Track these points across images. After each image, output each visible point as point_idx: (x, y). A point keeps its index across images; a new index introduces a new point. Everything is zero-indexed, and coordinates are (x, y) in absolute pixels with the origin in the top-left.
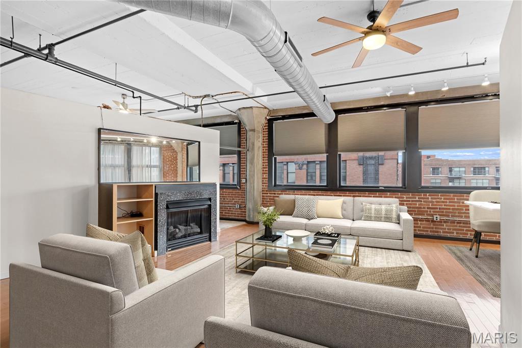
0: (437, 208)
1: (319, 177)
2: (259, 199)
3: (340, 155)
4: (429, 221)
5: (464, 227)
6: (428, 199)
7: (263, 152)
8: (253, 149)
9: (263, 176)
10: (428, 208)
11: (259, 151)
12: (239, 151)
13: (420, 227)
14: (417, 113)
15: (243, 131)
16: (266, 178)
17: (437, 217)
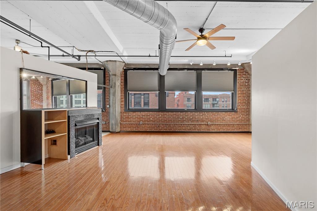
0: (209, 119)
1: (133, 103)
2: (119, 118)
3: (166, 92)
4: (206, 125)
5: (219, 127)
6: (206, 114)
7: (121, 89)
8: (115, 86)
9: (121, 103)
10: (206, 119)
11: (118, 88)
12: (104, 87)
13: (202, 128)
14: (201, 74)
15: (107, 75)
16: (123, 105)
17: (209, 123)
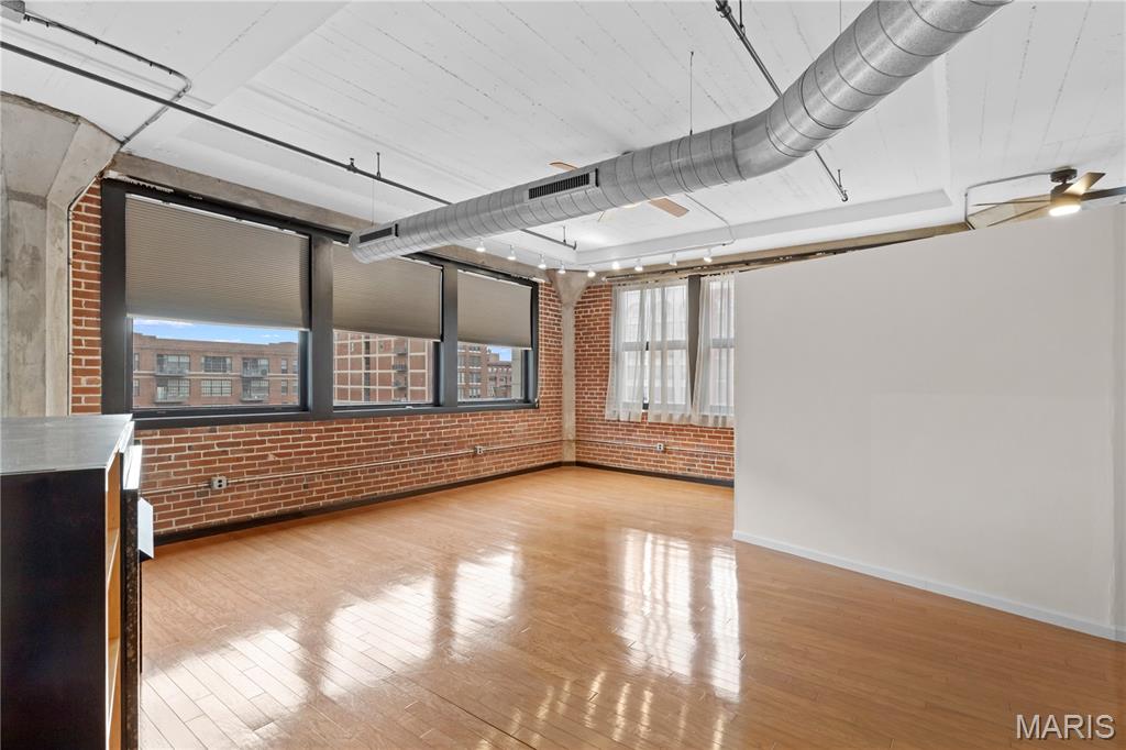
0: (478, 435)
3: (331, 335)
4: (470, 457)
5: (502, 458)
6: (468, 421)
7: (76, 294)
9: (77, 381)
10: (469, 436)
11: (56, 285)
13: (460, 469)
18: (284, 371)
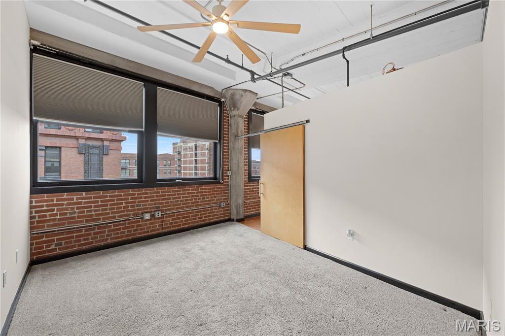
2: (242, 193)
18: (165, 166)
